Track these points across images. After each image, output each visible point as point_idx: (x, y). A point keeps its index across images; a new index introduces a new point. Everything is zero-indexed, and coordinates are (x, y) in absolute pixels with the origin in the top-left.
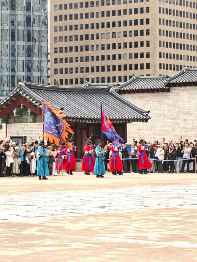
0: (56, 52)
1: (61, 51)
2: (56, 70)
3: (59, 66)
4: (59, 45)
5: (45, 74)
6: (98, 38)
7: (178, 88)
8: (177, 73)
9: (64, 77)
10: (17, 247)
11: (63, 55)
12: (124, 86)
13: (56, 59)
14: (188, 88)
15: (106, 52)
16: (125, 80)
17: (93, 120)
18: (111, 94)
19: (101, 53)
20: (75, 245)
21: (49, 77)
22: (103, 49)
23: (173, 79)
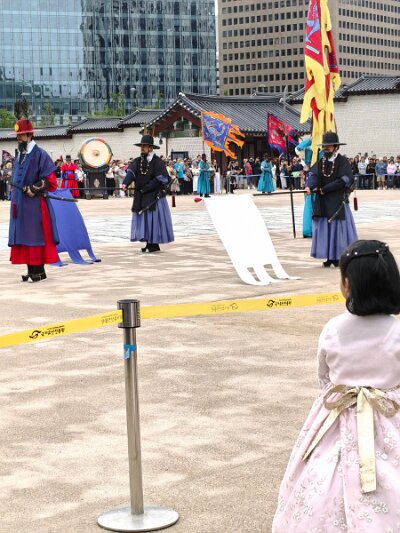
0: (225, 59)
1: (231, 59)
2: (225, 79)
3: (229, 75)
4: (228, 52)
5: (213, 84)
6: (271, 43)
7: (356, 97)
8: (355, 80)
9: (234, 86)
10: (154, 268)
11: (233, 63)
12: (296, 95)
13: (225, 68)
14: (367, 97)
15: (280, 59)
16: (296, 89)
17: (260, 133)
18: (281, 104)
19: (275, 60)
20: (217, 266)
21: (218, 87)
22: (278, 55)
23: (351, 87)
